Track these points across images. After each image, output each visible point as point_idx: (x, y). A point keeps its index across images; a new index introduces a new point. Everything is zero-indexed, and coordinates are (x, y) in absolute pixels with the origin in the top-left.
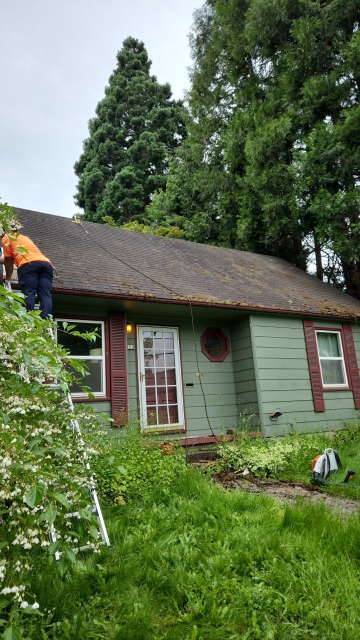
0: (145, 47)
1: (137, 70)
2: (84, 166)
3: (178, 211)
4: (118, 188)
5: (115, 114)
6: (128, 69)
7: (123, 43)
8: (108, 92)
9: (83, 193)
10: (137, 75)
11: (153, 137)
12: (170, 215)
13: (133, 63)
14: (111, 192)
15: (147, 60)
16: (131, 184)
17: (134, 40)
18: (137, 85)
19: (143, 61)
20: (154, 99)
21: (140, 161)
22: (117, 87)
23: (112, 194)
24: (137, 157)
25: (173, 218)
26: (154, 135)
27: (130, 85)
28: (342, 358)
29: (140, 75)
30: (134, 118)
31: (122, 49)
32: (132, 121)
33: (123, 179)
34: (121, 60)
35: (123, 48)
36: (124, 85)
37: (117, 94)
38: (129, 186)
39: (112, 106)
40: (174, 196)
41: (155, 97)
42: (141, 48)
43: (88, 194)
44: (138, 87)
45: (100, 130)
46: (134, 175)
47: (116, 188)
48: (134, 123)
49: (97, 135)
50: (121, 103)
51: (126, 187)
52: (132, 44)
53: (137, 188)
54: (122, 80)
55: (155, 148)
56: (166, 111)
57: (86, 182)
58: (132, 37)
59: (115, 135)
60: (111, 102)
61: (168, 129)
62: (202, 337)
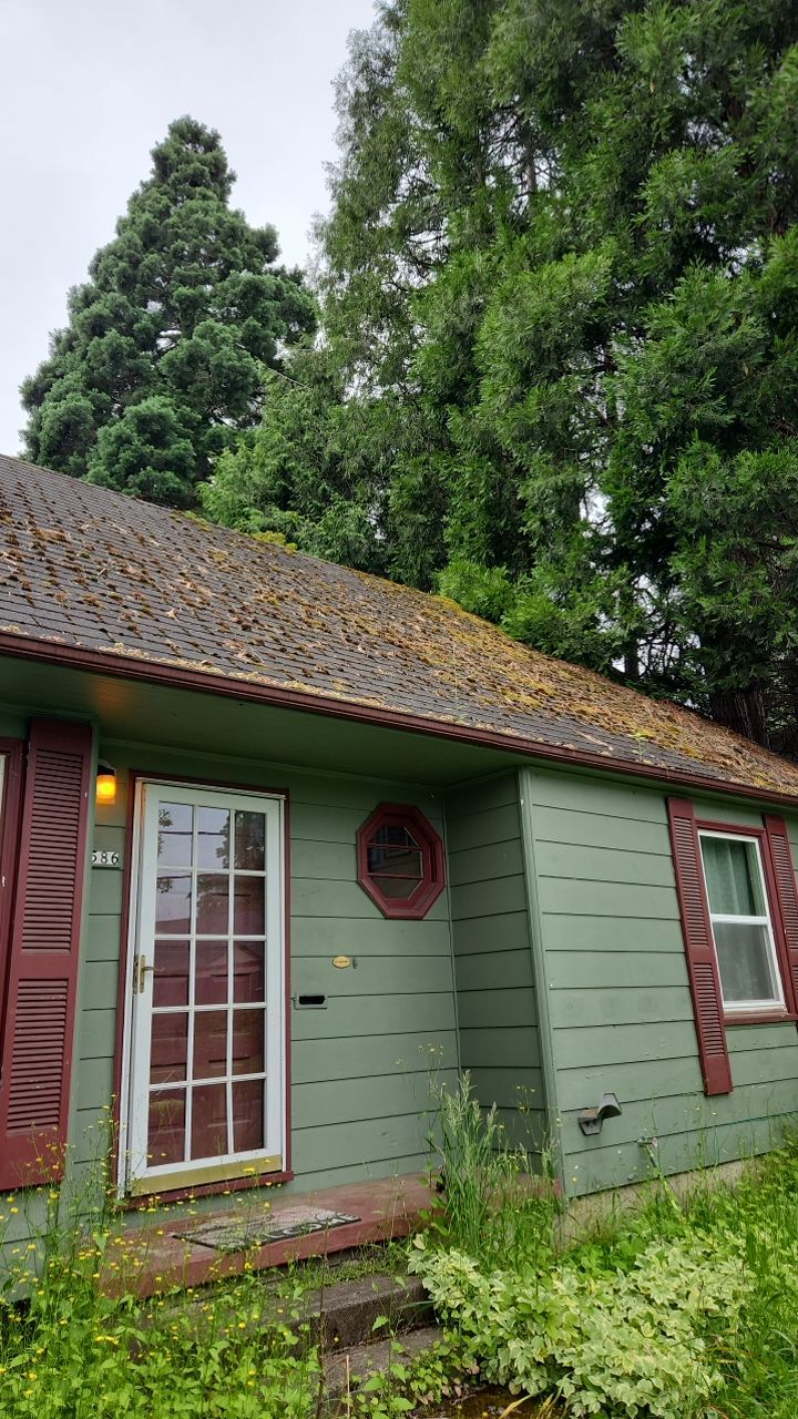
0: (221, 143)
1: (199, 186)
2: (48, 388)
3: (284, 500)
4: (128, 441)
5: (135, 276)
6: (178, 181)
7: (170, 126)
8: (122, 226)
9: (38, 451)
10: (197, 196)
11: (228, 335)
12: (262, 509)
13: (191, 172)
14: (110, 449)
15: (224, 171)
16: (164, 436)
17: (196, 125)
18: (196, 216)
19: (214, 171)
20: (234, 253)
21: (191, 389)
22: (147, 215)
23: (111, 455)
24: (183, 377)
25: (270, 515)
26: (232, 332)
27: (179, 216)
28: (764, 920)
29: (205, 197)
30: (184, 290)
31: (166, 139)
32: (178, 296)
33: (143, 423)
34: (163, 162)
35: (168, 137)
36: (165, 213)
37: (144, 233)
38: (158, 440)
39: (130, 256)
40: (275, 462)
41: (238, 250)
42: (211, 144)
43: (50, 454)
44: (197, 221)
45: (96, 308)
46: (174, 417)
47: (123, 441)
48: (182, 300)
49: (86, 318)
50: (152, 253)
51: (148, 442)
52: (188, 133)
53: (178, 448)
54: (159, 203)
55: (230, 359)
56: (262, 282)
57: (46, 424)
58: (192, 119)
59: (131, 324)
60: (129, 248)
61: (264, 325)
62: (360, 834)
